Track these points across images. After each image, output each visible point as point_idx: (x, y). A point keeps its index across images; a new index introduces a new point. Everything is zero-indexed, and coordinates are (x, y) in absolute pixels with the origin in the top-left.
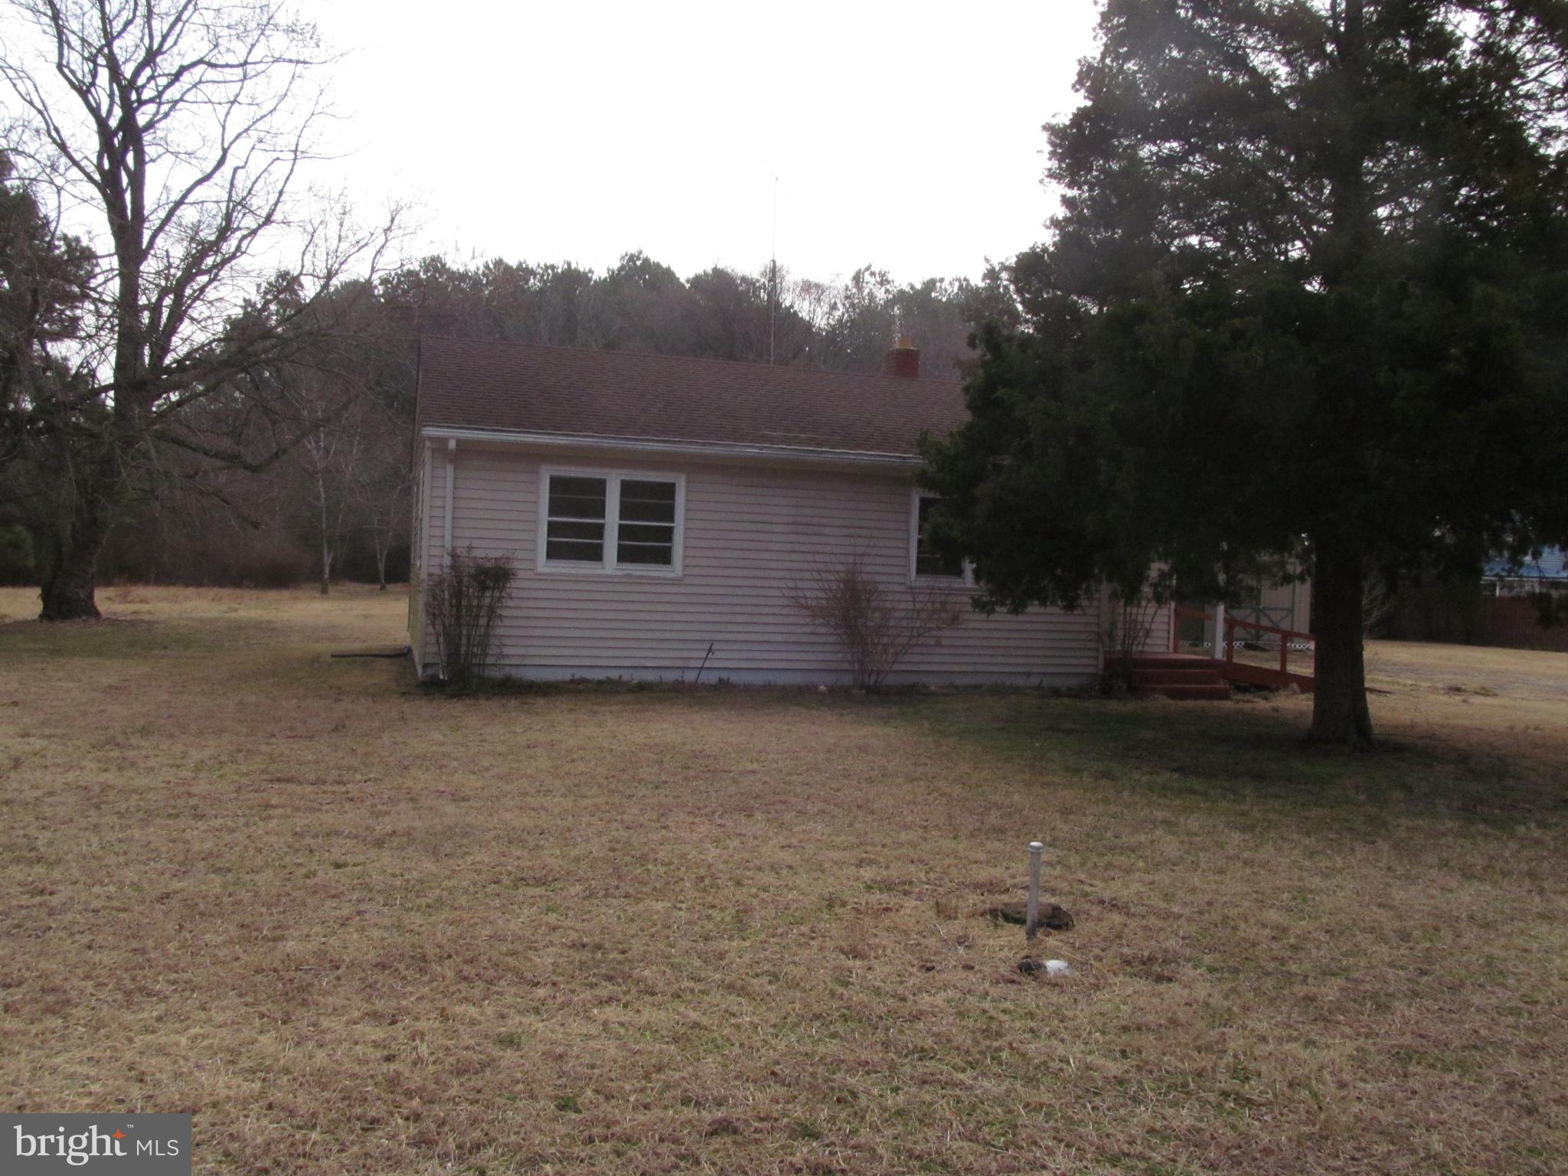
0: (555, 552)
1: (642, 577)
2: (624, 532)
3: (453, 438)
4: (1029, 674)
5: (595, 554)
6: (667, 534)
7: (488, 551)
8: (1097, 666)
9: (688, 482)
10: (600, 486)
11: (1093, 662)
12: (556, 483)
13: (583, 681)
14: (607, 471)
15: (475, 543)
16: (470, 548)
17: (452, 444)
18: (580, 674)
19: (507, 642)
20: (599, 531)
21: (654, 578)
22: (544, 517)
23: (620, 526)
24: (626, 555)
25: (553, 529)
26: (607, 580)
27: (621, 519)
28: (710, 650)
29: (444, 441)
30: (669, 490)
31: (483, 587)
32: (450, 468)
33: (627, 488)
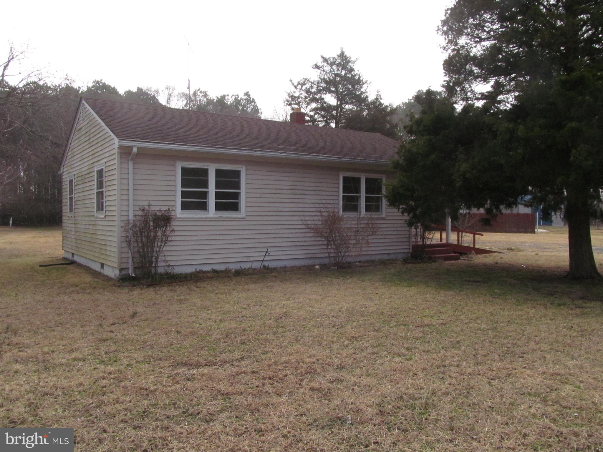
0: (185, 206)
1: (227, 217)
2: (218, 195)
3: (135, 146)
4: (389, 254)
5: (203, 207)
6: (236, 196)
7: (158, 207)
8: (409, 249)
9: (246, 170)
10: (205, 172)
11: (408, 247)
12: (185, 171)
13: (201, 272)
14: (208, 164)
15: (152, 203)
16: (149, 206)
17: (135, 150)
18: (199, 268)
19: (166, 254)
20: (205, 195)
21: (234, 218)
22: (179, 189)
23: (216, 192)
24: (219, 207)
25: (184, 194)
26: (211, 220)
27: (216, 189)
28: (267, 252)
29: (131, 148)
30: (237, 174)
31: (157, 226)
32: (131, 163)
33: (219, 173)
